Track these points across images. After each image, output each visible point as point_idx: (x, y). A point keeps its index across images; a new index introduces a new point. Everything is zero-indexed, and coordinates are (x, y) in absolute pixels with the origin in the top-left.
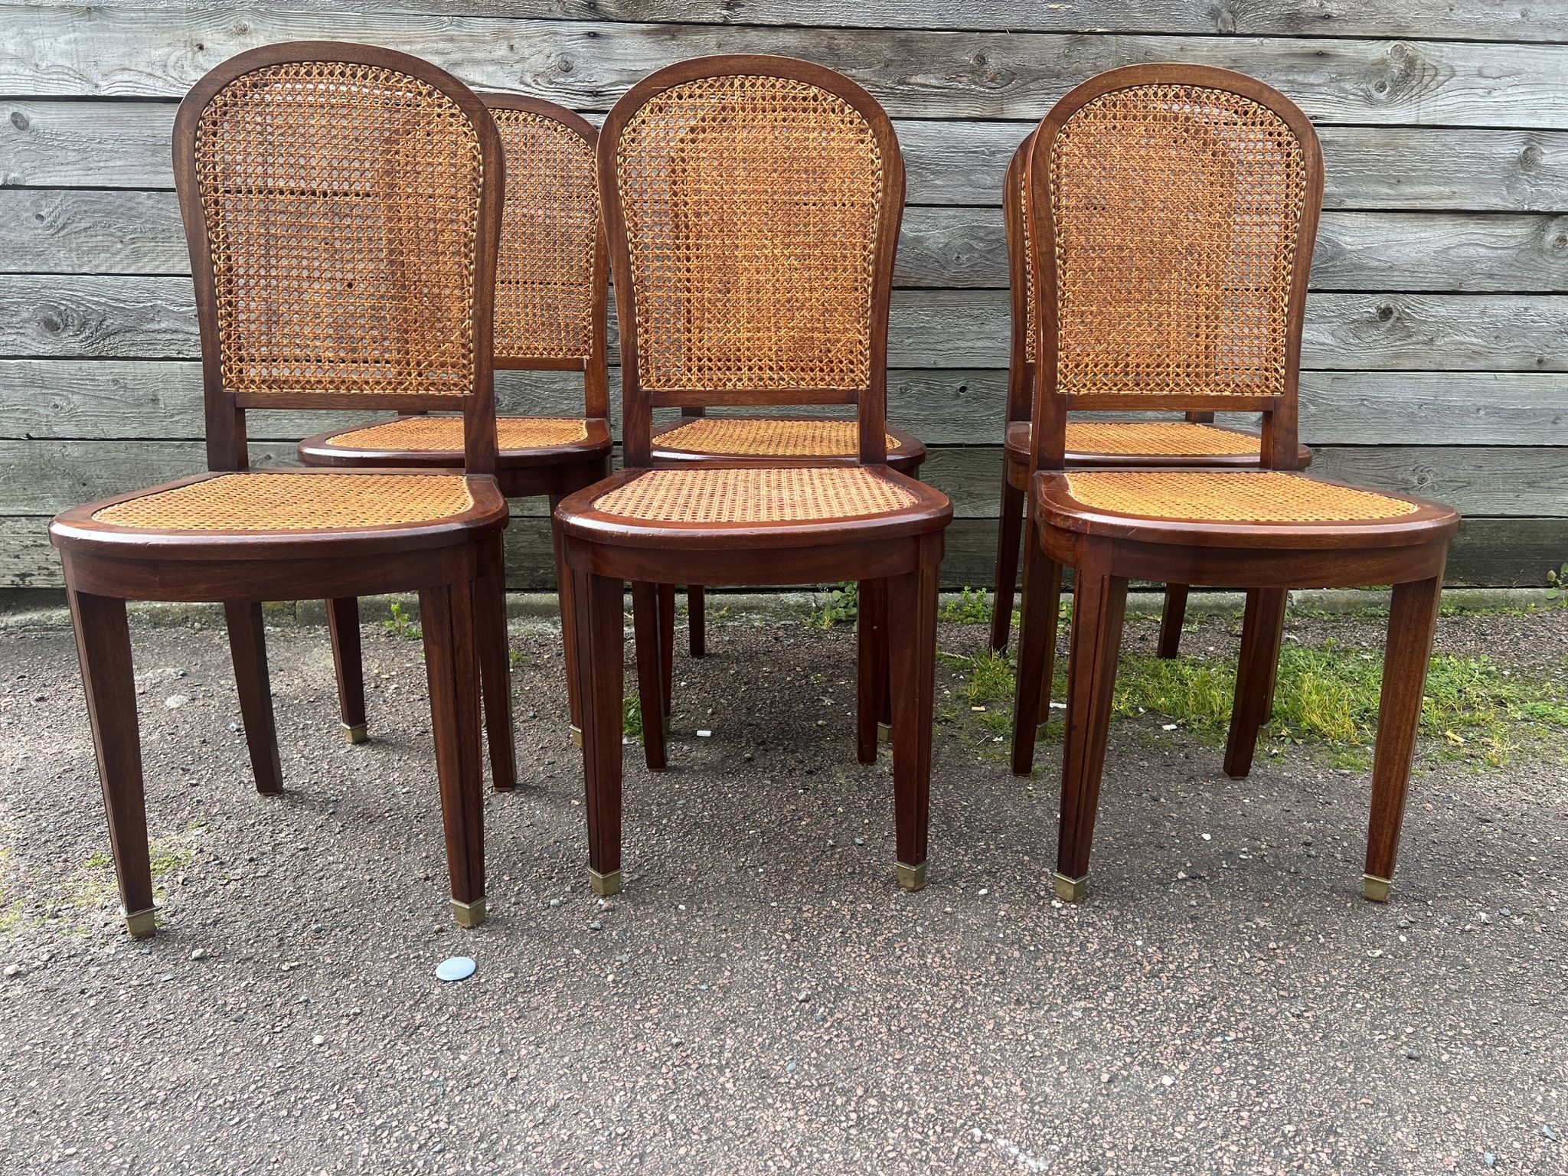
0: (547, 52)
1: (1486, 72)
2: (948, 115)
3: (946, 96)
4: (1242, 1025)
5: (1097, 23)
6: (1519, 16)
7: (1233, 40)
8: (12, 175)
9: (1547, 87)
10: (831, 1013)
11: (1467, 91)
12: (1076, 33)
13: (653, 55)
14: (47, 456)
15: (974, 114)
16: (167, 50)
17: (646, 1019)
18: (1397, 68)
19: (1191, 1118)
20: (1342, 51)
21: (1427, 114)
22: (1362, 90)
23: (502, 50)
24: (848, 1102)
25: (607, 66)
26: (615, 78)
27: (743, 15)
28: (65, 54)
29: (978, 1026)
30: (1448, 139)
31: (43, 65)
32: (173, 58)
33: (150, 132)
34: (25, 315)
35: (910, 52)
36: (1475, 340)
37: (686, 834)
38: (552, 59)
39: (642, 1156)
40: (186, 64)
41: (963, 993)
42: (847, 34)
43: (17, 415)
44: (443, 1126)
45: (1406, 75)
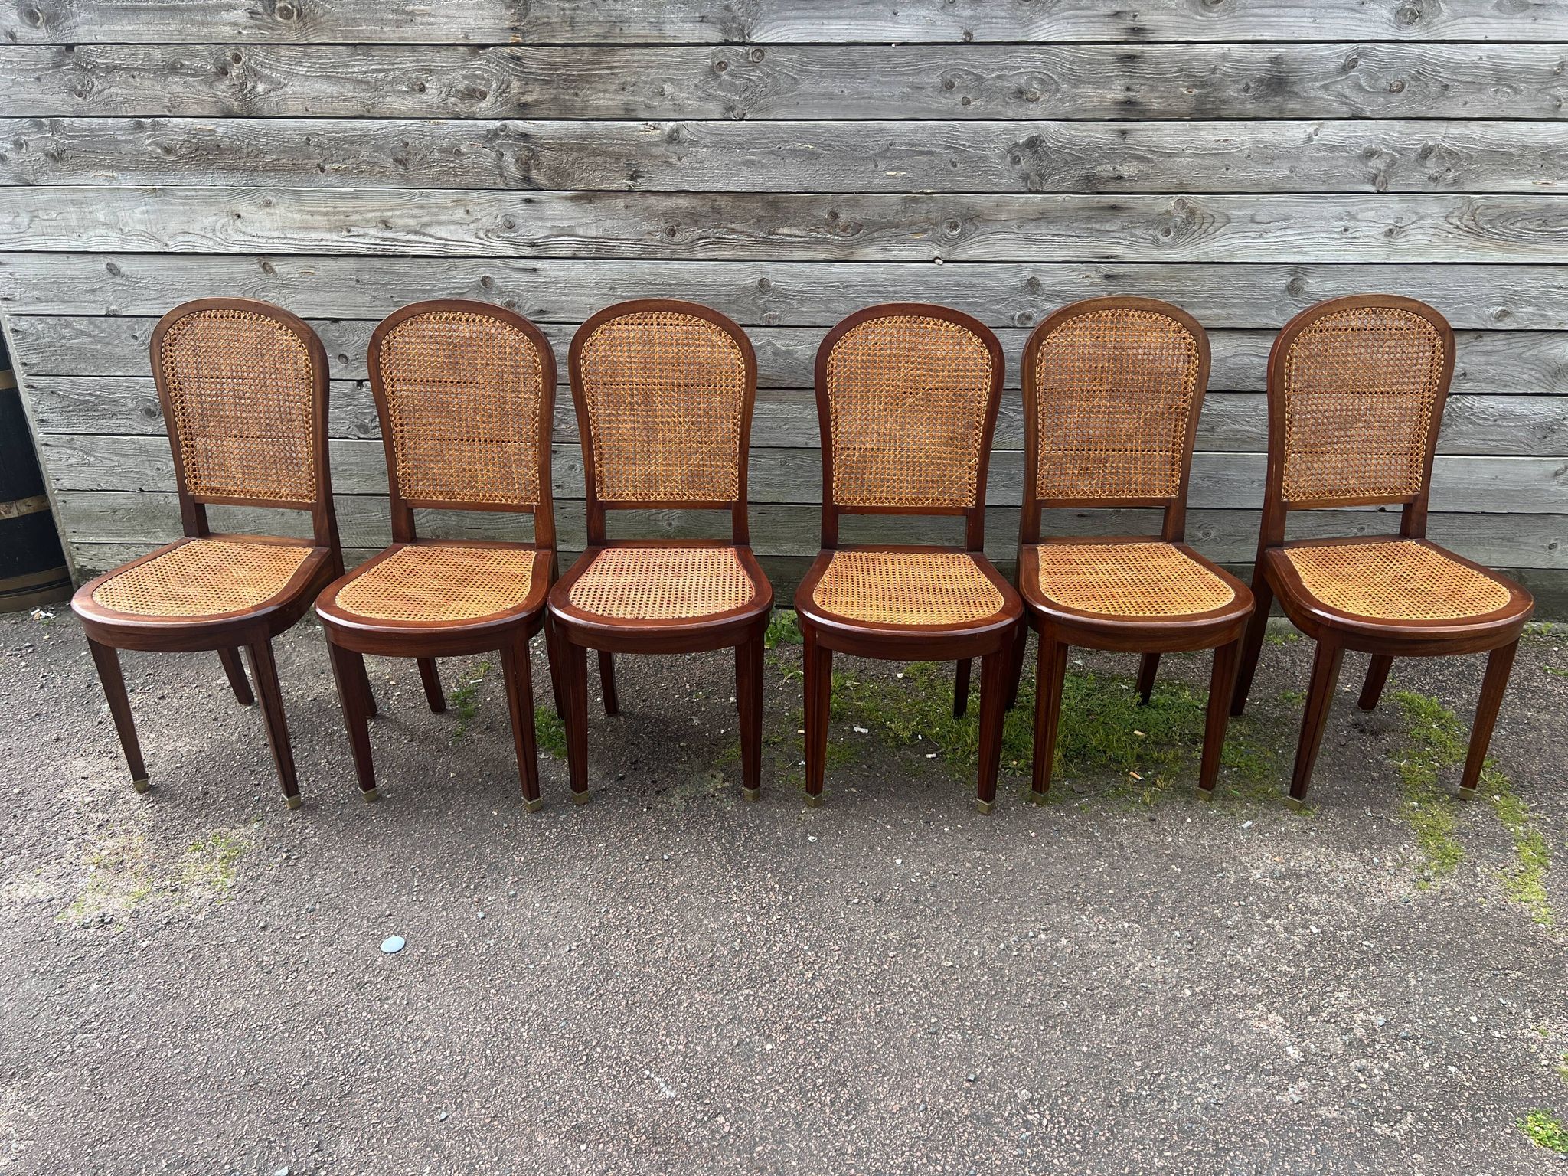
0: (495, 214)
1: (1258, 219)
2: (809, 258)
3: (808, 244)
4: (834, 1012)
5: (928, 186)
6: (1288, 173)
7: (1040, 197)
8: (112, 308)
9: (1312, 229)
10: (597, 991)
11: (1241, 234)
12: (911, 193)
13: (575, 215)
14: (155, 503)
15: (830, 257)
16: (214, 218)
17: (492, 987)
18: (1180, 217)
19: (769, 1071)
20: (1132, 205)
21: (1207, 253)
22: (1151, 235)
23: (460, 214)
24: (585, 1049)
25: (540, 224)
26: (547, 232)
27: (642, 184)
28: (141, 222)
29: (679, 1004)
30: (1224, 273)
31: (126, 230)
32: (219, 225)
33: (207, 277)
34: (131, 406)
35: (778, 210)
36: (1250, 429)
37: (557, 845)
38: (499, 219)
39: (465, 1075)
40: (230, 228)
41: (681, 979)
42: (725, 198)
43: (132, 475)
44: (367, 1048)
45: (1188, 223)
